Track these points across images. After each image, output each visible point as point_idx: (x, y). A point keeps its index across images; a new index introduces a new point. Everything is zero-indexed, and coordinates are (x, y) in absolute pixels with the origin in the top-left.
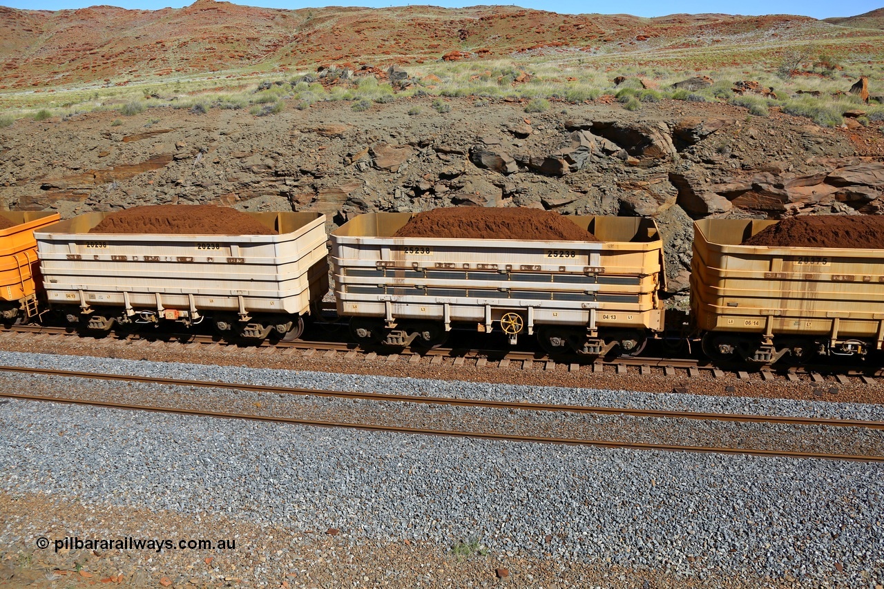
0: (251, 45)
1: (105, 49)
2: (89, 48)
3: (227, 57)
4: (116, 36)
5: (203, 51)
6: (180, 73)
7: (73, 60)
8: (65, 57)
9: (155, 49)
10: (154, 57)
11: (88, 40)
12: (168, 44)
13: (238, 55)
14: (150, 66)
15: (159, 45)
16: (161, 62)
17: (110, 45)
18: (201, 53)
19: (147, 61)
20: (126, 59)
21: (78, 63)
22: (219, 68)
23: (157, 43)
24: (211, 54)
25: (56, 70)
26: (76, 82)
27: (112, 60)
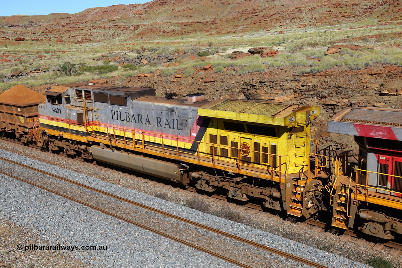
0: (355, 8)
1: (264, 13)
2: (254, 12)
3: (340, 16)
4: (269, 5)
5: (325, 13)
6: (311, 26)
7: (246, 19)
8: (241, 17)
9: (295, 12)
10: (294, 17)
11: (254, 7)
12: (302, 9)
13: (347, 15)
14: (292, 22)
15: (297, 10)
16: (299, 20)
17: (266, 10)
18: (323, 14)
19: (290, 20)
20: (278, 18)
21: (248, 22)
22: (335, 23)
23: (296, 8)
24: (329, 15)
25: (237, 24)
26: (250, 31)
27: (270, 19)
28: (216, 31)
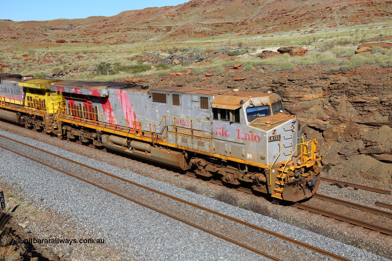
0: (389, 6)
2: (284, 12)
3: (373, 15)
4: (300, 5)
5: (357, 11)
6: (342, 25)
7: (276, 19)
8: (271, 18)
9: (326, 11)
10: (325, 16)
11: (284, 8)
12: (333, 8)
13: (380, 14)
14: (323, 22)
15: (328, 9)
16: (330, 19)
17: (296, 10)
18: (355, 13)
19: (320, 19)
20: (309, 18)
21: (278, 22)
22: (368, 22)
23: (327, 8)
24: (362, 14)
25: (267, 25)
26: (280, 31)
27: (300, 19)
28: (246, 31)
